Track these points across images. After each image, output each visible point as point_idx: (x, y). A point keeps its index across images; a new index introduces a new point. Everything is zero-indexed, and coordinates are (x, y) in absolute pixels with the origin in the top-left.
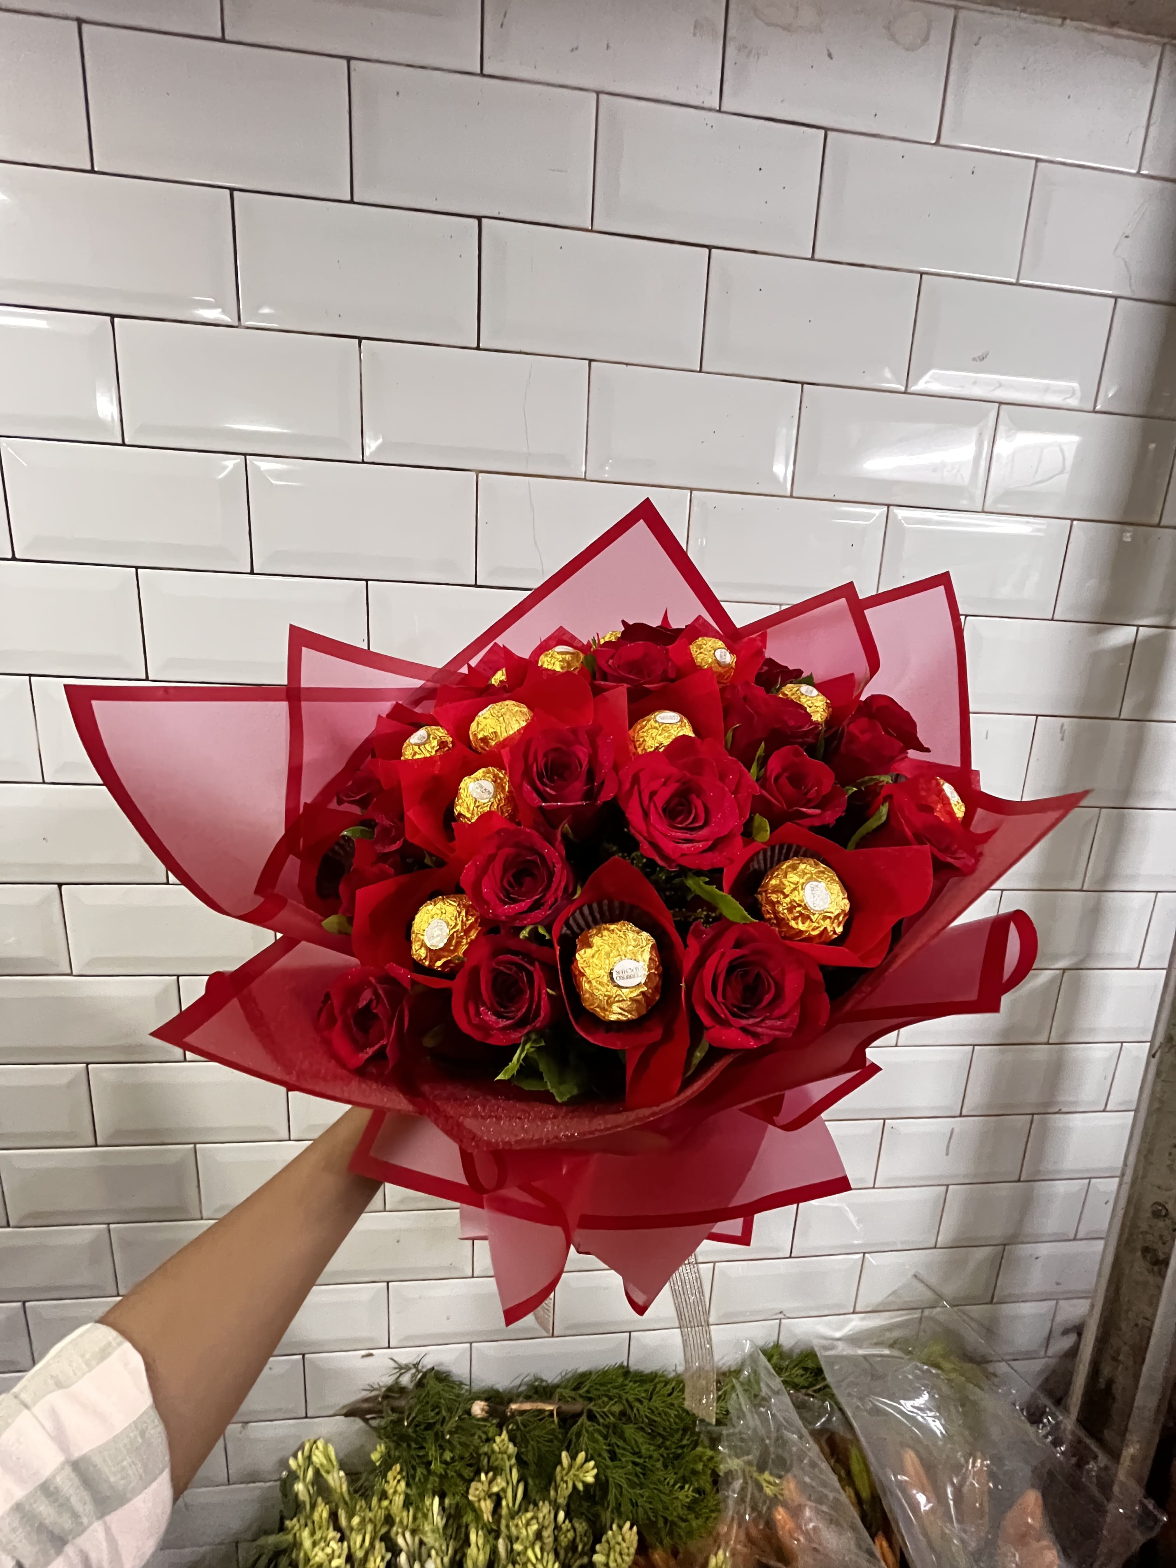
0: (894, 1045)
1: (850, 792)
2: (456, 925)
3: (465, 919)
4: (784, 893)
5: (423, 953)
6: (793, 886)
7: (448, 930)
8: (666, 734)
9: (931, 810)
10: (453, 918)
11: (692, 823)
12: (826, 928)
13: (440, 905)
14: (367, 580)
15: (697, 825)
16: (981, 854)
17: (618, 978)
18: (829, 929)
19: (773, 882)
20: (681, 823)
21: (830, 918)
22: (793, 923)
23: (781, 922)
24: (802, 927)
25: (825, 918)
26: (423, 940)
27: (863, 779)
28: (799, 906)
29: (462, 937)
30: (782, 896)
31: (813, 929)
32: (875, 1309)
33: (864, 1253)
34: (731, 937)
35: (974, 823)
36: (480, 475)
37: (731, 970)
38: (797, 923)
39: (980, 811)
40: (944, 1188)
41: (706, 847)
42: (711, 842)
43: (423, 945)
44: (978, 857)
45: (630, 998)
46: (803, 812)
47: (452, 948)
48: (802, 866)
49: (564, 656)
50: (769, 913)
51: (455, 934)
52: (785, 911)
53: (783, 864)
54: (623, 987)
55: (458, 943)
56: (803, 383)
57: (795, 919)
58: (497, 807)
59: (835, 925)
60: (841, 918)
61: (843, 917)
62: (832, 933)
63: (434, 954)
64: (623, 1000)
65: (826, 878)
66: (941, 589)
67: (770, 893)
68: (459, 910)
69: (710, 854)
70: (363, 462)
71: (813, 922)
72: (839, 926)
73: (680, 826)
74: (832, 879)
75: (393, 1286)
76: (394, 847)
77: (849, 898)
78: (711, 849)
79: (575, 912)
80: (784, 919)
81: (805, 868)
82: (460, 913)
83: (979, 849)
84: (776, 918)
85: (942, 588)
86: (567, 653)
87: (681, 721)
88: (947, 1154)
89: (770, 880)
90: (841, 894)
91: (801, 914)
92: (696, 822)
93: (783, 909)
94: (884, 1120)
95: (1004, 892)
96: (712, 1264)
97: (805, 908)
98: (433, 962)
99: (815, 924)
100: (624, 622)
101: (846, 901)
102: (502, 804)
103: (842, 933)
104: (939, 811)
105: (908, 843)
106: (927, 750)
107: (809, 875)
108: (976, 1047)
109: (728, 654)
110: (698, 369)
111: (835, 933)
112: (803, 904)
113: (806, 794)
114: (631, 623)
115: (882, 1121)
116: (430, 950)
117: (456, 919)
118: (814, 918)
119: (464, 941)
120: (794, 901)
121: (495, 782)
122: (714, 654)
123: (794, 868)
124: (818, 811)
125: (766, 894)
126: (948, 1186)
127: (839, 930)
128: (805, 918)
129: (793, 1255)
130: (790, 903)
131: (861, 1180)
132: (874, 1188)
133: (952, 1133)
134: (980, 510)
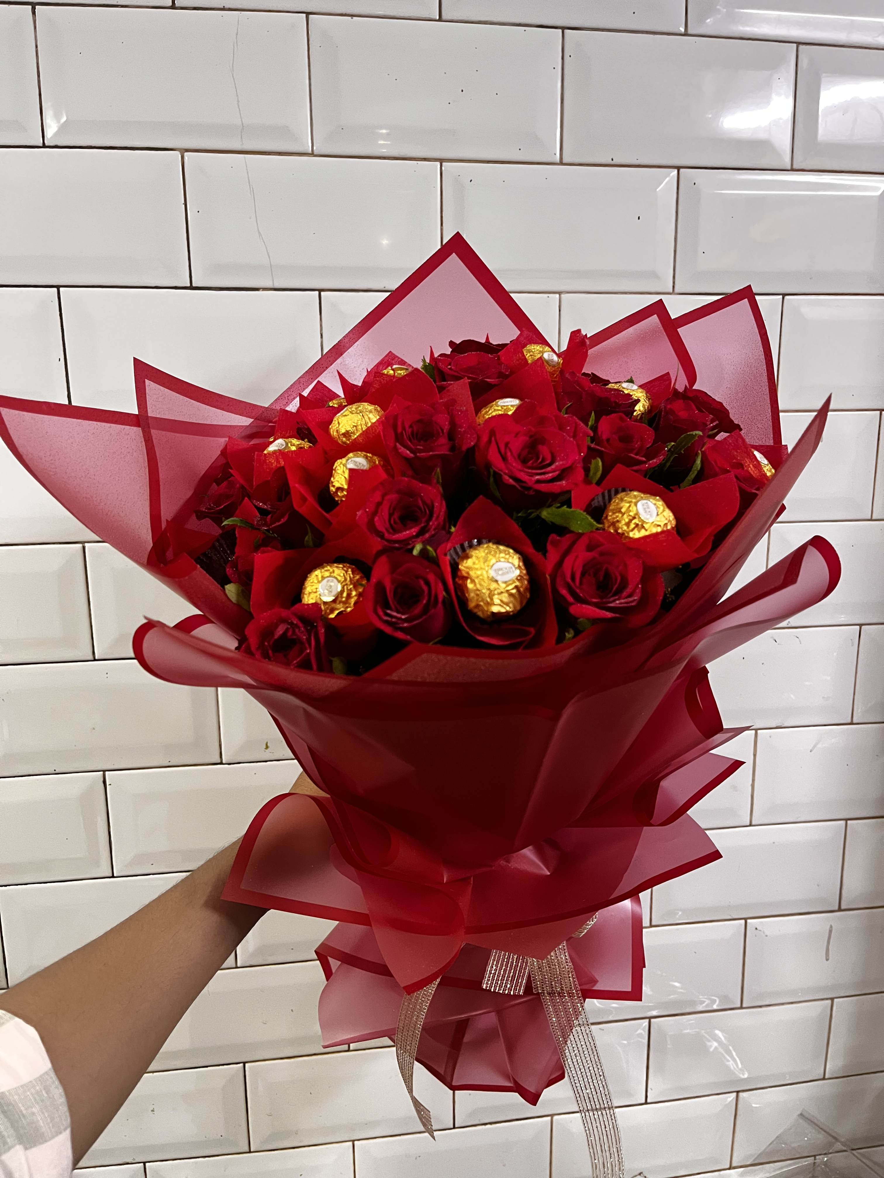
0: (748, 824)
14: (58, 287)
15: (545, 464)
23: (622, 536)
32: (756, 1162)
33: (738, 1092)
34: (582, 542)
36: (186, 154)
38: (634, 533)
40: (829, 1002)
41: (554, 477)
42: (558, 473)
45: (507, 593)
50: (611, 529)
52: (624, 526)
56: (563, 28)
57: (632, 530)
61: (671, 526)
67: (611, 513)
69: (558, 483)
70: (44, 146)
71: (646, 530)
75: (149, 1166)
78: (558, 478)
80: (624, 532)
84: (617, 533)
88: (827, 960)
90: (667, 511)
91: (637, 525)
92: (545, 461)
93: (622, 525)
94: (746, 919)
95: (863, 627)
96: (549, 1118)
97: (640, 520)
99: (649, 531)
108: (849, 822)
110: (438, 18)
112: (637, 518)
115: (743, 921)
118: (647, 527)
120: (631, 516)
126: (832, 999)
128: (641, 528)
129: (649, 1101)
131: (724, 998)
132: (741, 1008)
133: (830, 931)
134: (789, 168)
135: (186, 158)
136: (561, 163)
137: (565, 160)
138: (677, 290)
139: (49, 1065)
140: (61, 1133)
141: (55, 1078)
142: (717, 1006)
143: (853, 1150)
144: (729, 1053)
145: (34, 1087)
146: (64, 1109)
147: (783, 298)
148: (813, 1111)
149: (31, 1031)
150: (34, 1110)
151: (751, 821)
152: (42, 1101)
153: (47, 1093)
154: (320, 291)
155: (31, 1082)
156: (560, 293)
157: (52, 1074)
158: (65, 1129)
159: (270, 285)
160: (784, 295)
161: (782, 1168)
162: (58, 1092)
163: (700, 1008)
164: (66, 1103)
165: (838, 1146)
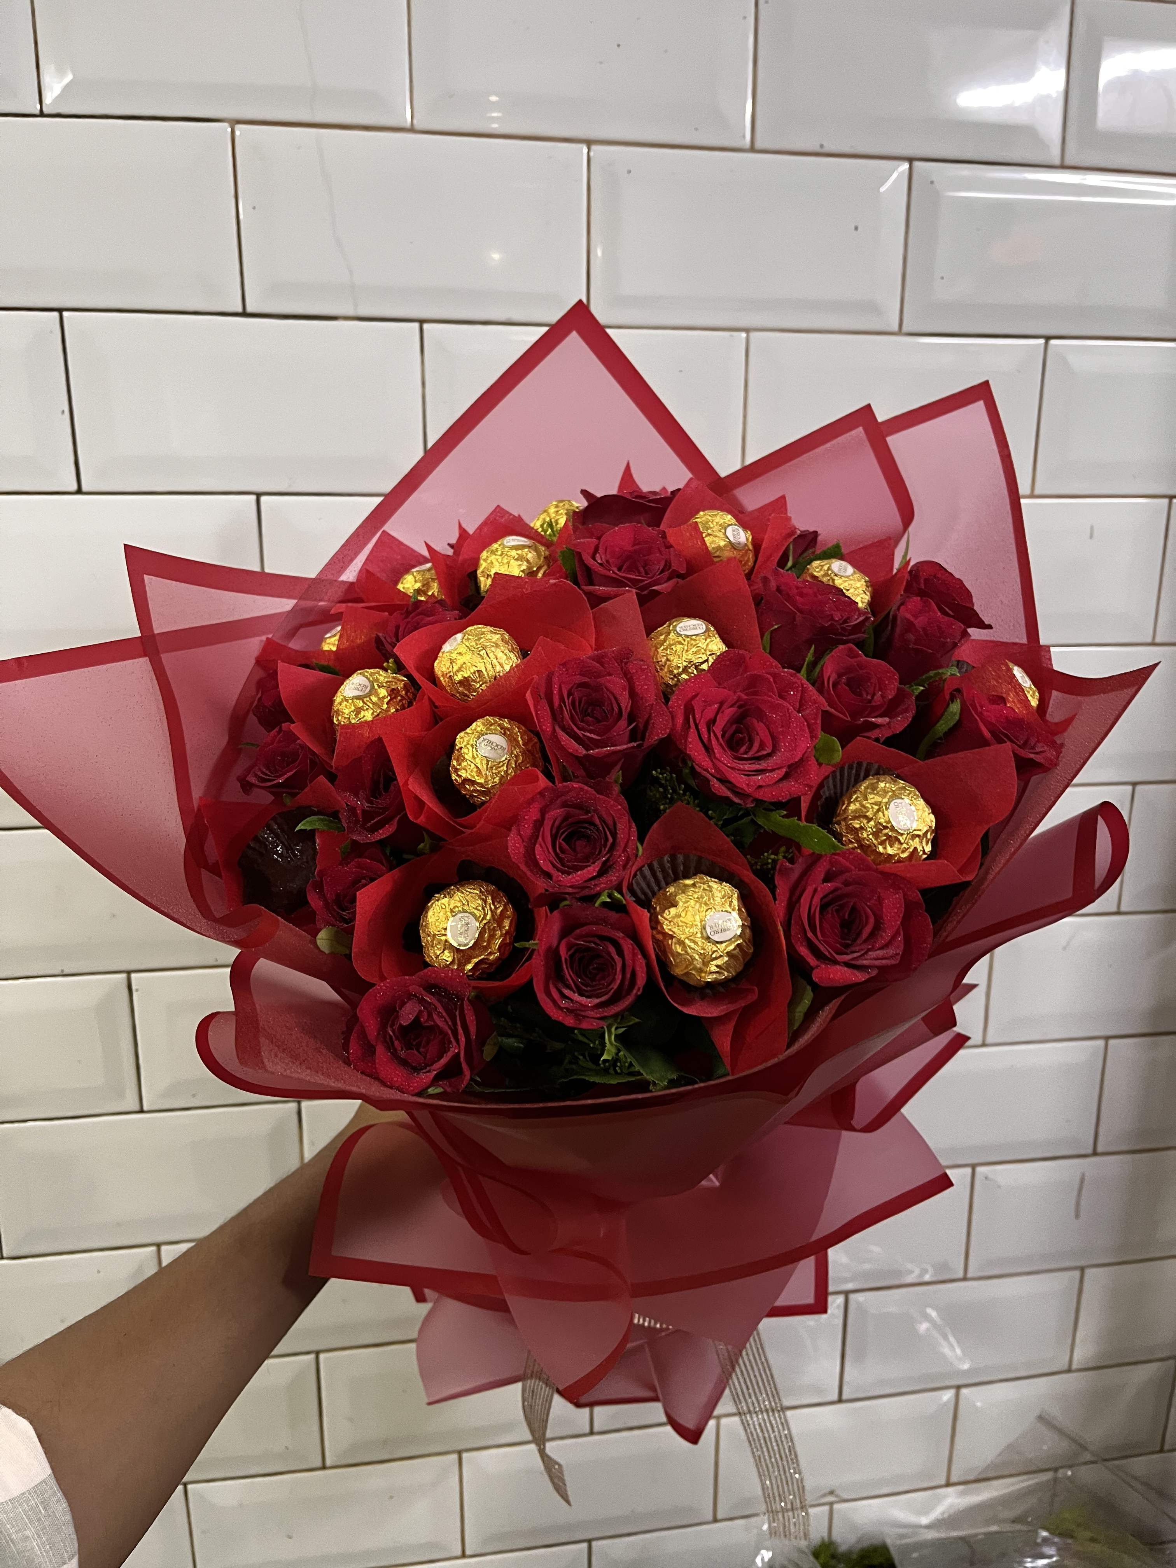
1: (917, 693)
2: (485, 915)
3: (493, 907)
4: (866, 817)
5: (447, 956)
6: (876, 807)
7: (478, 924)
8: (694, 649)
9: (1002, 700)
10: (480, 908)
11: (758, 751)
12: (915, 848)
13: (458, 895)
14: (61, 311)
15: (765, 753)
16: (1062, 745)
17: (712, 933)
18: (920, 848)
19: (852, 807)
20: (746, 753)
21: (918, 836)
22: (881, 849)
23: (867, 849)
24: (890, 851)
25: (914, 837)
26: (446, 941)
27: (927, 675)
28: (886, 827)
29: (494, 929)
30: (865, 821)
31: (903, 852)
32: (980, 1477)
33: (958, 1388)
34: (820, 871)
35: (1050, 710)
36: (237, 127)
37: (824, 907)
38: (885, 848)
39: (1055, 693)
40: (1078, 1272)
41: (780, 776)
42: (784, 770)
43: (448, 946)
44: (1059, 748)
45: (727, 953)
46: (872, 723)
47: (485, 944)
48: (882, 785)
49: (520, 552)
50: (851, 842)
51: (486, 927)
52: (871, 837)
53: (861, 785)
54: (718, 942)
55: (492, 937)
57: (882, 843)
58: (515, 765)
59: (924, 844)
60: (929, 836)
61: (931, 835)
62: (921, 853)
63: (463, 955)
64: (721, 956)
65: (909, 794)
66: (980, 406)
67: (851, 820)
68: (484, 897)
69: (785, 784)
70: (42, 115)
71: (902, 844)
72: (927, 844)
73: (745, 756)
74: (915, 794)
76: (382, 834)
77: (933, 813)
78: (786, 777)
79: (635, 875)
80: (869, 846)
81: (885, 787)
82: (485, 901)
83: (1058, 740)
84: (861, 846)
85: (981, 403)
86: (522, 547)
87: (708, 630)
88: (1077, 1218)
89: (849, 805)
90: (926, 809)
91: (889, 837)
92: (763, 749)
93: (868, 835)
94: (973, 1166)
97: (893, 829)
98: (462, 965)
99: (905, 845)
100: (585, 493)
101: (932, 817)
102: (520, 761)
103: (931, 852)
104: (1012, 701)
105: (986, 743)
106: (989, 627)
107: (890, 794)
108: (1110, 1041)
109: (741, 530)
111: (924, 853)
112: (889, 825)
113: (870, 701)
114: (599, 494)
115: (970, 1169)
116: (458, 950)
117: (483, 909)
118: (902, 839)
119: (498, 933)
120: (880, 824)
121: (505, 734)
122: (725, 533)
123: (874, 788)
124: (887, 719)
125: (846, 822)
127: (928, 848)
128: (892, 840)
130: (876, 826)
131: (943, 1266)
132: (965, 1279)
133: (1082, 1180)
134: (1057, 161)
135: (237, 133)
136: (752, 149)
137: (759, 145)
138: (905, 329)
139: (49, 1471)
140: (64, 1563)
141: (56, 1488)
142: (932, 1276)
143: (1106, 1460)
144: (945, 1337)
145: (28, 1501)
146: (69, 1530)
147: (1046, 343)
148: (1055, 1411)
149: (24, 1425)
150: (27, 1532)
151: (984, 1040)
152: (39, 1520)
153: (45, 1508)
154: (422, 322)
155: (23, 1494)
156: (747, 330)
157: (53, 1482)
158: (70, 1559)
159: (351, 313)
160: (1048, 338)
161: (1013, 1484)
162: (61, 1508)
163: (910, 1279)
164: (71, 1521)
165: (1088, 1457)
